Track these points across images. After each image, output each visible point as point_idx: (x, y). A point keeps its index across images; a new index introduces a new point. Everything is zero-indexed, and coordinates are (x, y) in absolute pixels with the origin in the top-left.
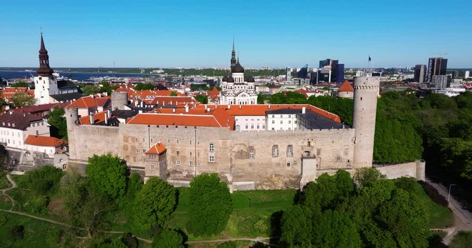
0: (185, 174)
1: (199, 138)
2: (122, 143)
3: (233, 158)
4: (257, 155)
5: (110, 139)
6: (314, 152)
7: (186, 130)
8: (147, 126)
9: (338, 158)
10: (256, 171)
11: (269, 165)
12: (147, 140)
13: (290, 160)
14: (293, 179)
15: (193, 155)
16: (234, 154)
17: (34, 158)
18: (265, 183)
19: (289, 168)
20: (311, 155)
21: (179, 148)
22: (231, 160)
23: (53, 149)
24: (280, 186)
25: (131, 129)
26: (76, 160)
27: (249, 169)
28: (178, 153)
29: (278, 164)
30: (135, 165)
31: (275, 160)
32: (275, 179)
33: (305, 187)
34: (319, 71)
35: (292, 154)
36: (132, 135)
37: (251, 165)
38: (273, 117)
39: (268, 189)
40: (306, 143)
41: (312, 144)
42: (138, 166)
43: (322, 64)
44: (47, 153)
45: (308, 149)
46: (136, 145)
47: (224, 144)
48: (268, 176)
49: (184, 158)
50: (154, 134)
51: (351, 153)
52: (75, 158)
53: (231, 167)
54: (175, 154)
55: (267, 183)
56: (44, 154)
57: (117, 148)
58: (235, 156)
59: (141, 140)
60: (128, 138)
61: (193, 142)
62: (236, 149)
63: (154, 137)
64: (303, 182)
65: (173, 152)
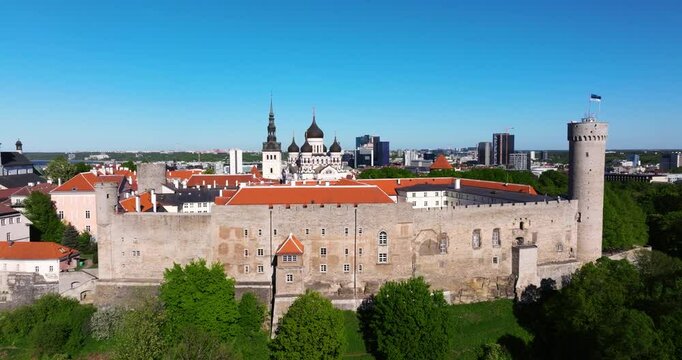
0: (335, 287)
1: (362, 223)
2: (217, 241)
3: (418, 254)
4: (452, 247)
5: (189, 235)
6: (528, 239)
7: (339, 212)
8: (268, 206)
9: (560, 246)
10: (450, 274)
11: (469, 262)
12: (266, 233)
13: (497, 252)
14: (503, 283)
15: (352, 253)
16: (418, 247)
17: (12, 286)
18: (464, 293)
19: (496, 266)
20: (525, 242)
21: (325, 243)
22: (414, 258)
23: (56, 264)
24: (485, 295)
25: (233, 215)
26: (113, 280)
27: (441, 272)
28: (324, 251)
29: (481, 261)
30: (241, 280)
31: (477, 254)
32: (478, 284)
33: (523, 294)
34: (358, 152)
35: (499, 243)
36: (237, 224)
37: (442, 264)
38: (414, 195)
39: (469, 302)
40: (518, 226)
41: (526, 225)
42: (247, 280)
43: (361, 141)
44: (41, 273)
45: (520, 233)
46: (246, 242)
47: (404, 230)
48: (468, 280)
49: (335, 260)
50: (281, 222)
51: (574, 237)
52: (110, 277)
53: (414, 270)
54: (318, 254)
55: (466, 293)
56: (36, 275)
57: (205, 251)
58: (420, 252)
59: (254, 233)
60: (228, 231)
61: (351, 231)
62: (421, 239)
63: (280, 226)
64: (521, 285)
65: (314, 250)
